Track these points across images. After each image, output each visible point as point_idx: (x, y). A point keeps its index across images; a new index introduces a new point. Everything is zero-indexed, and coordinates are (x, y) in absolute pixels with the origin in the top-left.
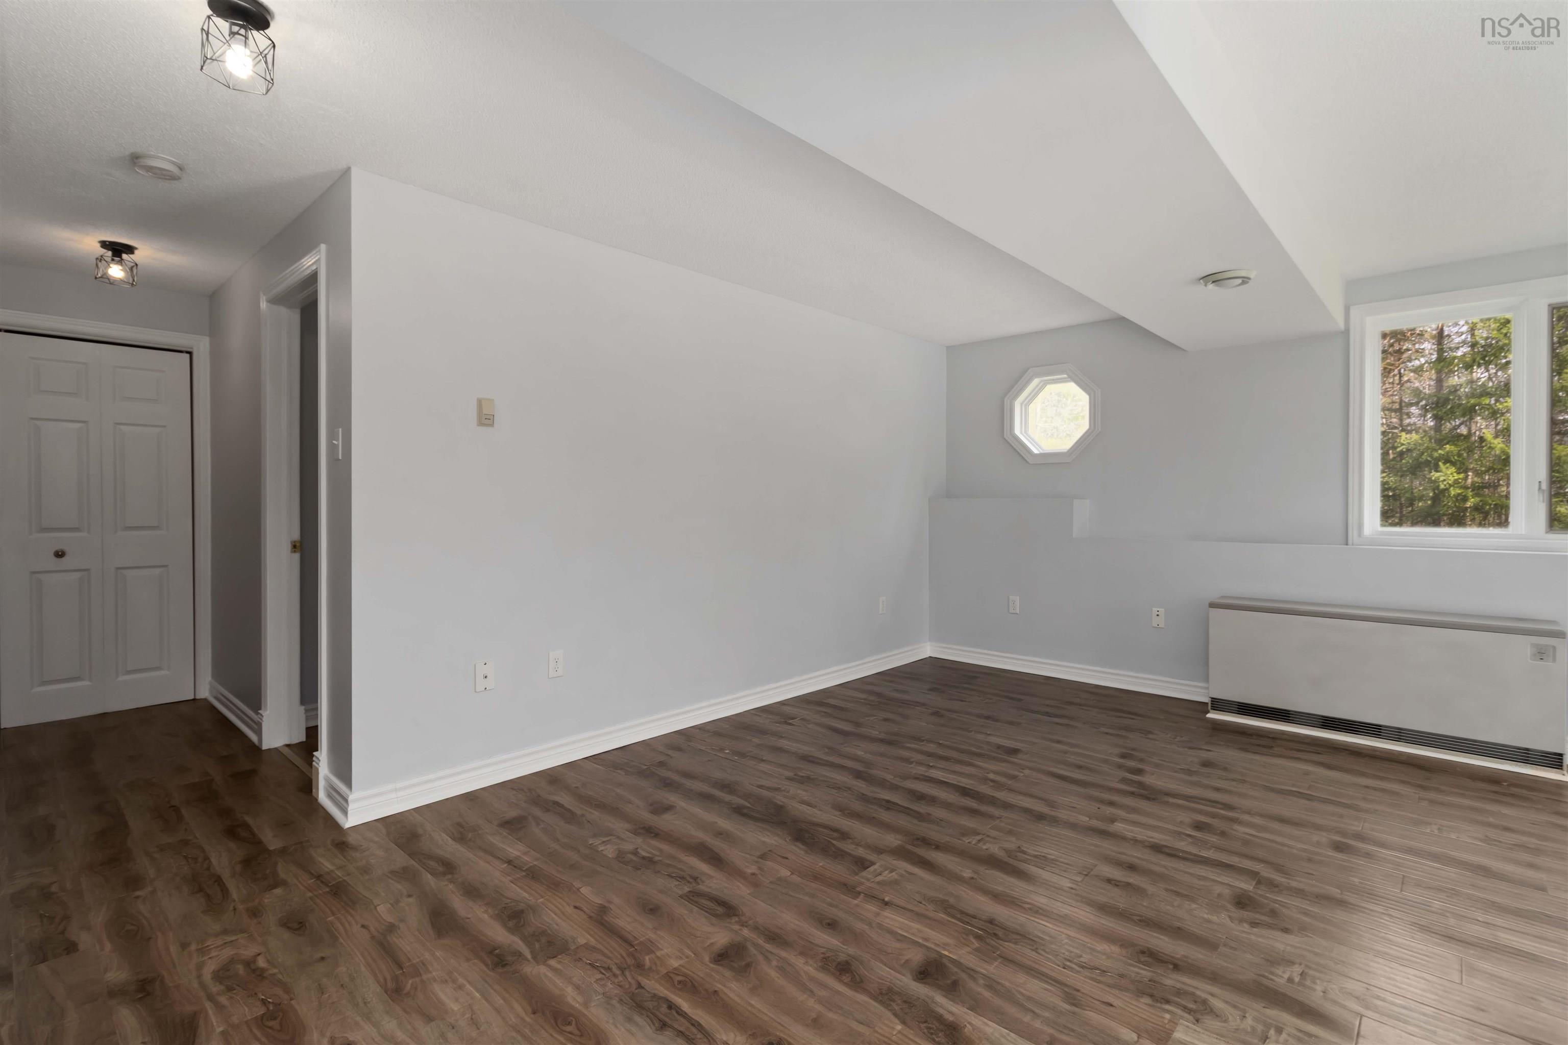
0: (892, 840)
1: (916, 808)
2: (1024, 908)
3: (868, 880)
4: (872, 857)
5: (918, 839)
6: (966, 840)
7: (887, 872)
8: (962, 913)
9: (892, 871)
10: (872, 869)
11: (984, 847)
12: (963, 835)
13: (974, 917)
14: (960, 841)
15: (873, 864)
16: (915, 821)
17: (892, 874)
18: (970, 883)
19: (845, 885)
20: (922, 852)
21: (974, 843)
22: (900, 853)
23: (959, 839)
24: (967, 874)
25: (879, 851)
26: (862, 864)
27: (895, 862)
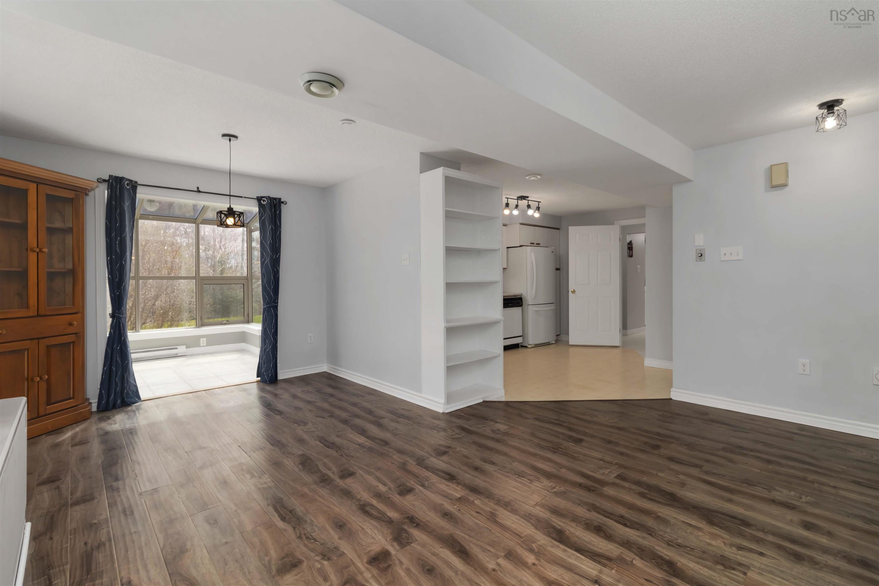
0: (609, 491)
1: (601, 517)
2: (539, 456)
3: (614, 470)
4: (617, 481)
5: (593, 491)
6: (562, 489)
7: (606, 473)
8: (567, 456)
9: (603, 473)
10: (615, 475)
11: (551, 484)
12: (564, 493)
13: (561, 454)
14: (567, 488)
15: (616, 477)
16: (598, 505)
17: (603, 472)
18: (561, 466)
19: (625, 468)
20: (589, 483)
21: (558, 487)
22: (603, 483)
23: (567, 489)
24: (563, 470)
25: (614, 484)
26: (619, 477)
27: (603, 478)
